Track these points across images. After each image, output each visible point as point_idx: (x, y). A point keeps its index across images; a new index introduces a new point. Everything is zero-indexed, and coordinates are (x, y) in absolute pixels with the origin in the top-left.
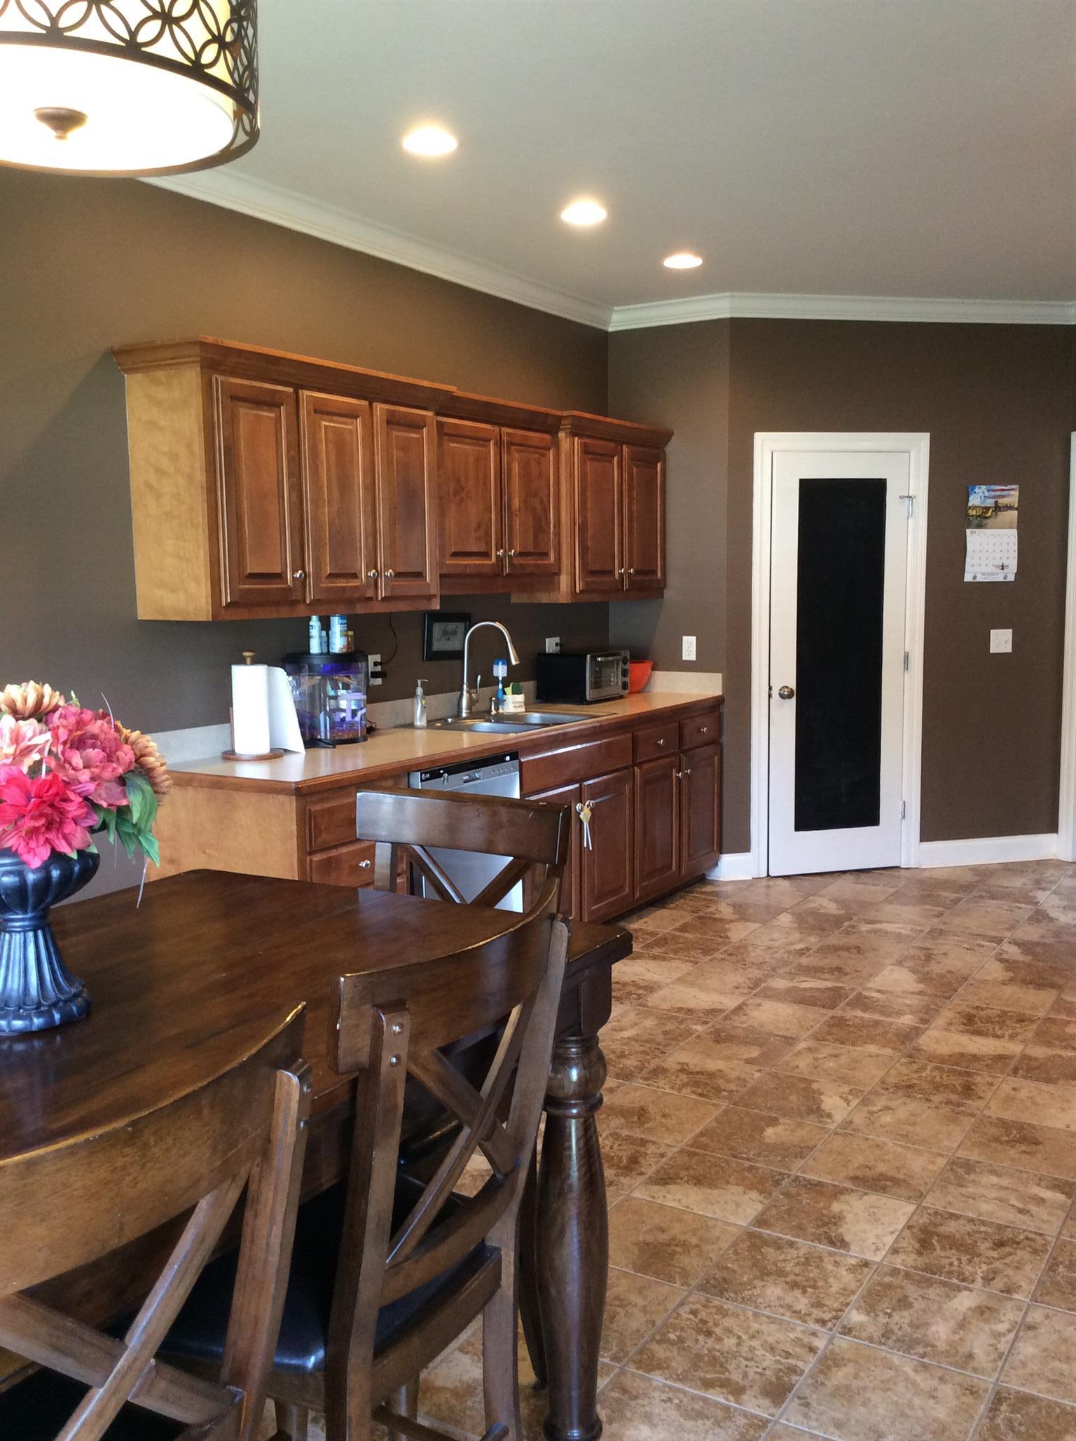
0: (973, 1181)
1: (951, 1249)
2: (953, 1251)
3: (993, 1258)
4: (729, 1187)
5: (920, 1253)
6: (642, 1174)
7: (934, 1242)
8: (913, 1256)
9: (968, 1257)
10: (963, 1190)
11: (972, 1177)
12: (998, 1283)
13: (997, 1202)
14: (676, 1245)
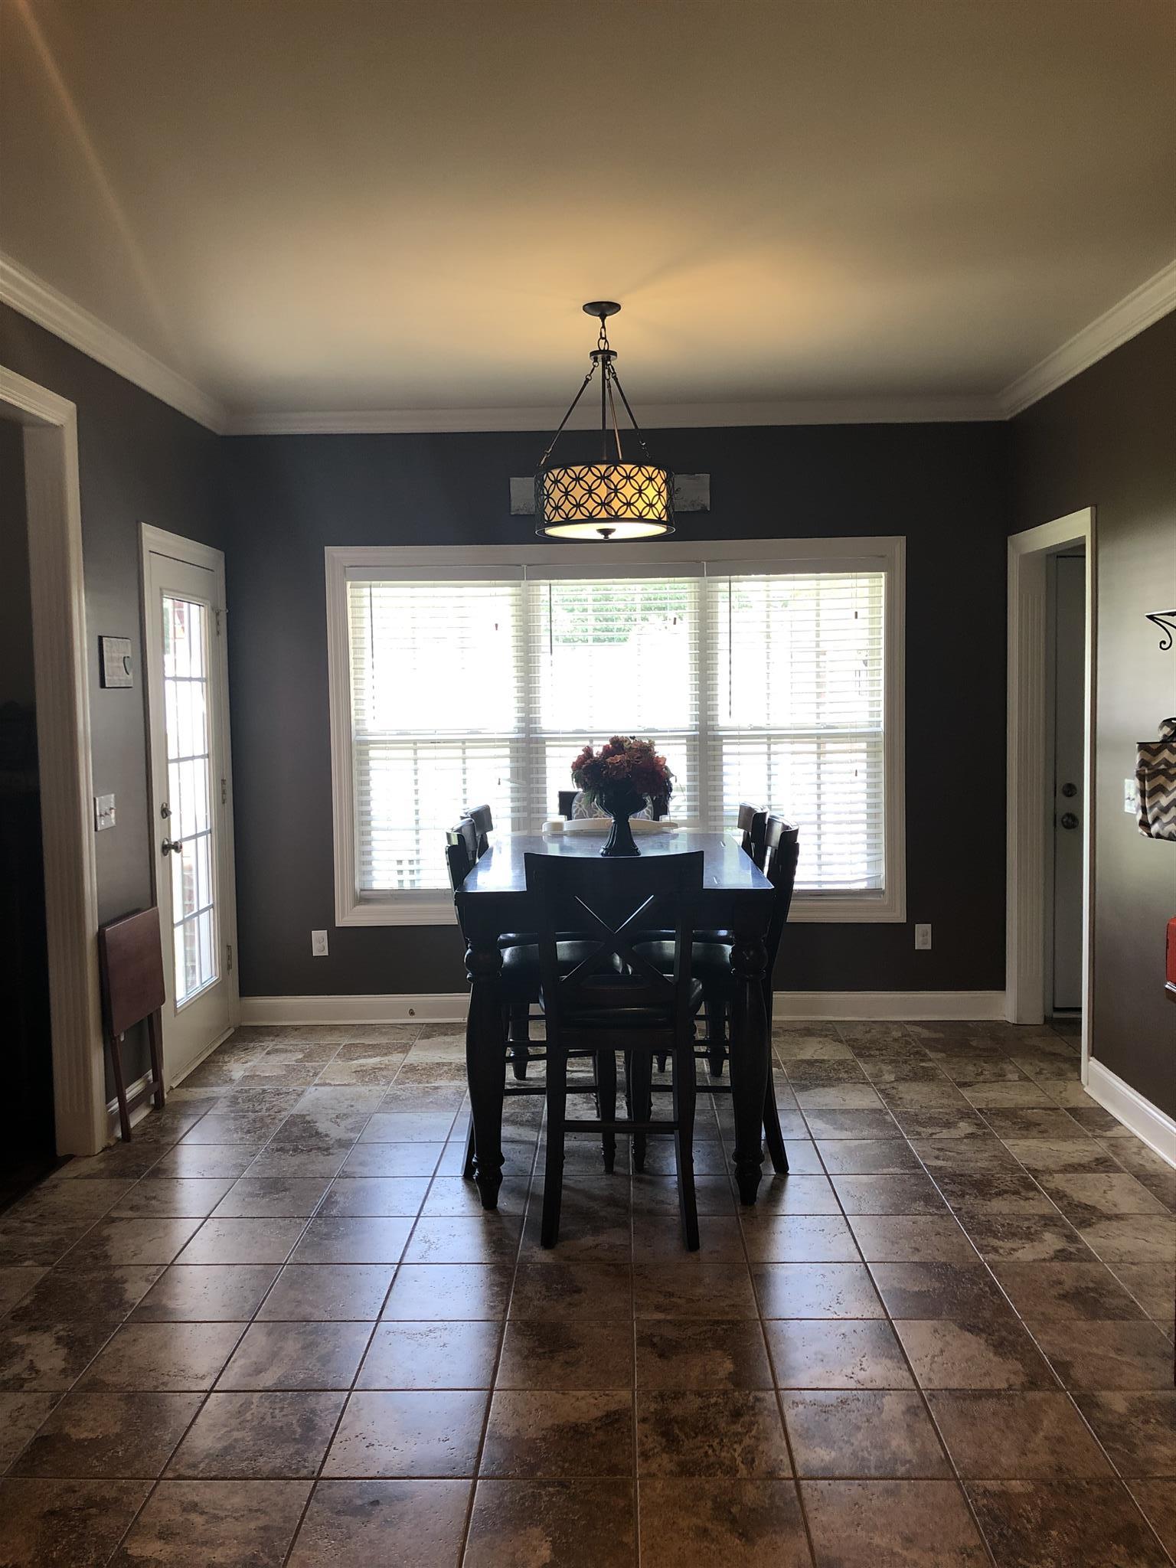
0: (248, 1543)
1: (281, 1427)
2: (280, 1424)
3: (238, 1430)
4: (540, 1434)
5: (313, 1411)
6: (644, 1420)
7: (299, 1430)
8: (319, 1407)
9: (264, 1423)
10: (263, 1521)
11: (249, 1551)
12: (237, 1402)
13: (222, 1514)
14: (545, 1353)
